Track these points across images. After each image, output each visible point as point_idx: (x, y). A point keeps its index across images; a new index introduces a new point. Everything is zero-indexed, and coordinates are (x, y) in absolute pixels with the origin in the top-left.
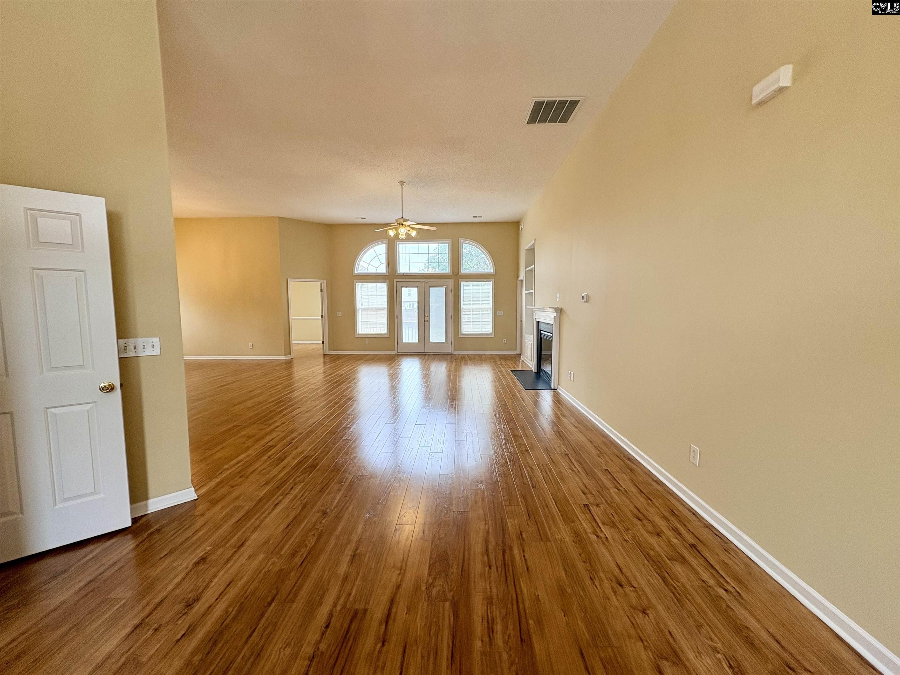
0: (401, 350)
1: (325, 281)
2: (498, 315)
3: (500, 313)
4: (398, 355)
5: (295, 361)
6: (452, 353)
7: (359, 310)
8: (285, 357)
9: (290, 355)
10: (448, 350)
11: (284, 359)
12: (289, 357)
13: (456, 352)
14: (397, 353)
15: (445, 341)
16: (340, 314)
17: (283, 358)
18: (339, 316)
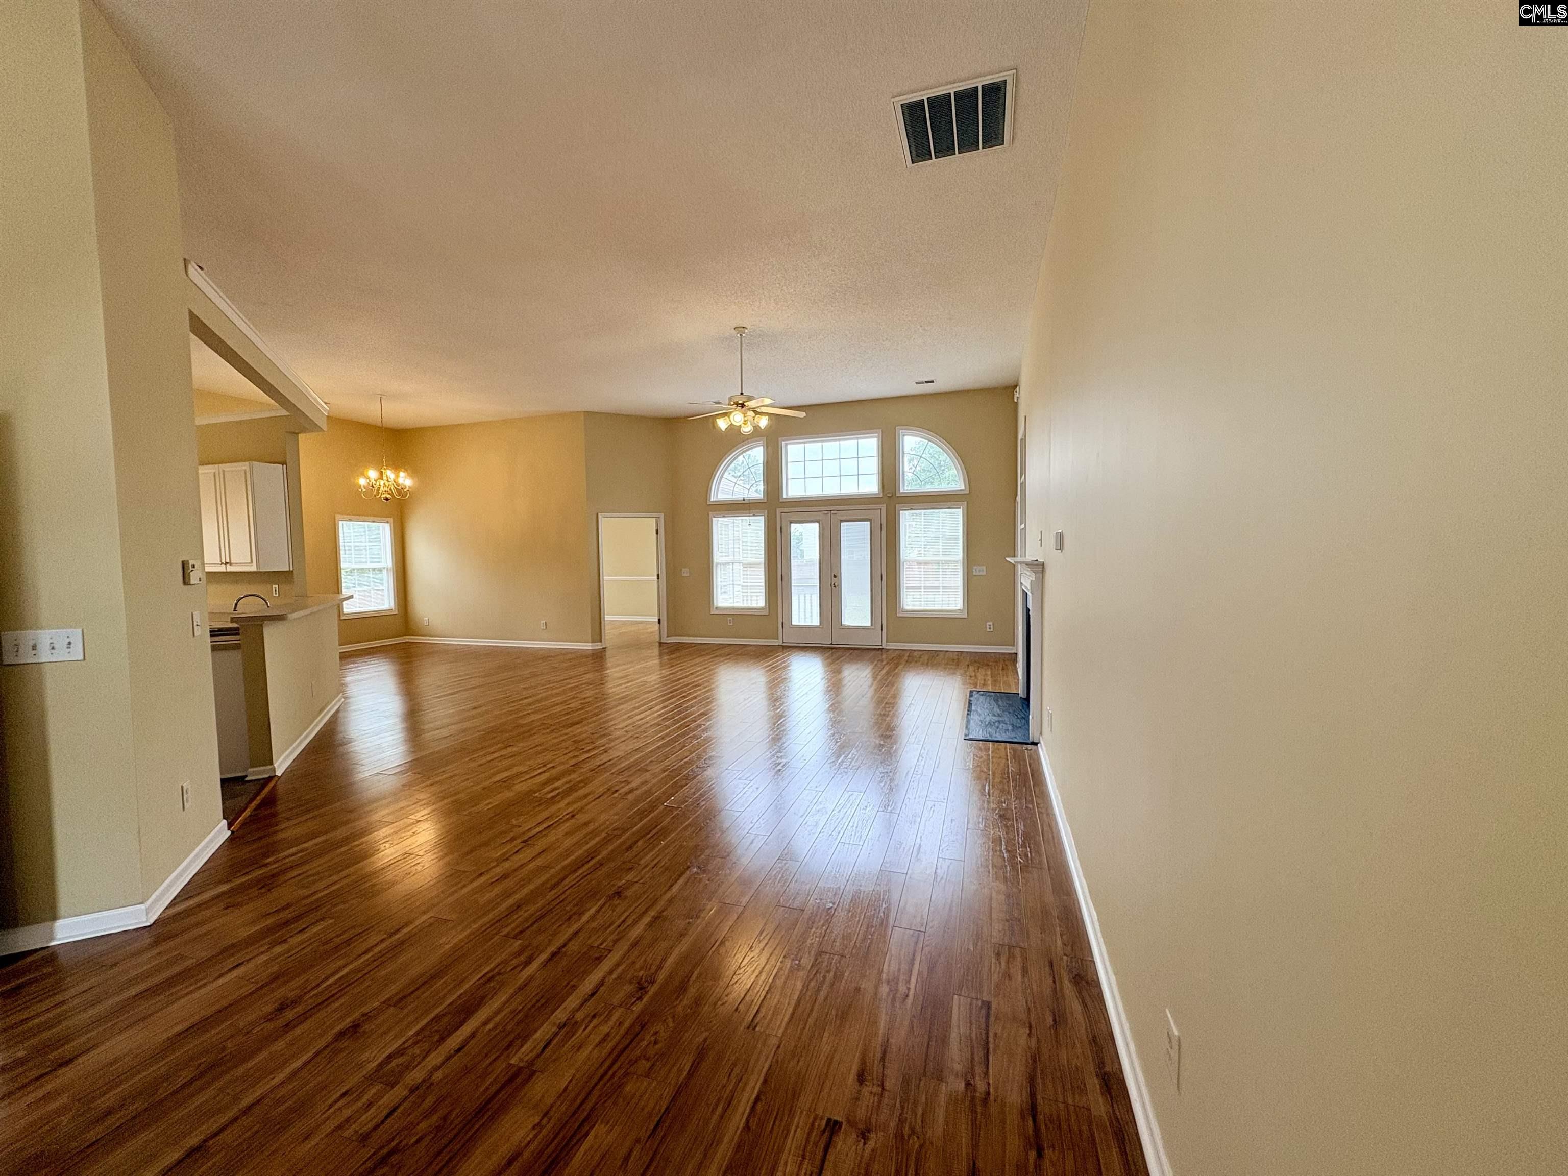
0: (790, 640)
1: (662, 515)
2: (974, 574)
3: (980, 571)
4: (784, 647)
5: (608, 653)
6: (884, 646)
7: (717, 564)
8: (592, 646)
9: (601, 641)
10: (876, 641)
11: (590, 648)
12: (598, 646)
13: (893, 646)
14: (781, 644)
15: (869, 624)
16: (685, 572)
17: (588, 646)
18: (685, 575)
